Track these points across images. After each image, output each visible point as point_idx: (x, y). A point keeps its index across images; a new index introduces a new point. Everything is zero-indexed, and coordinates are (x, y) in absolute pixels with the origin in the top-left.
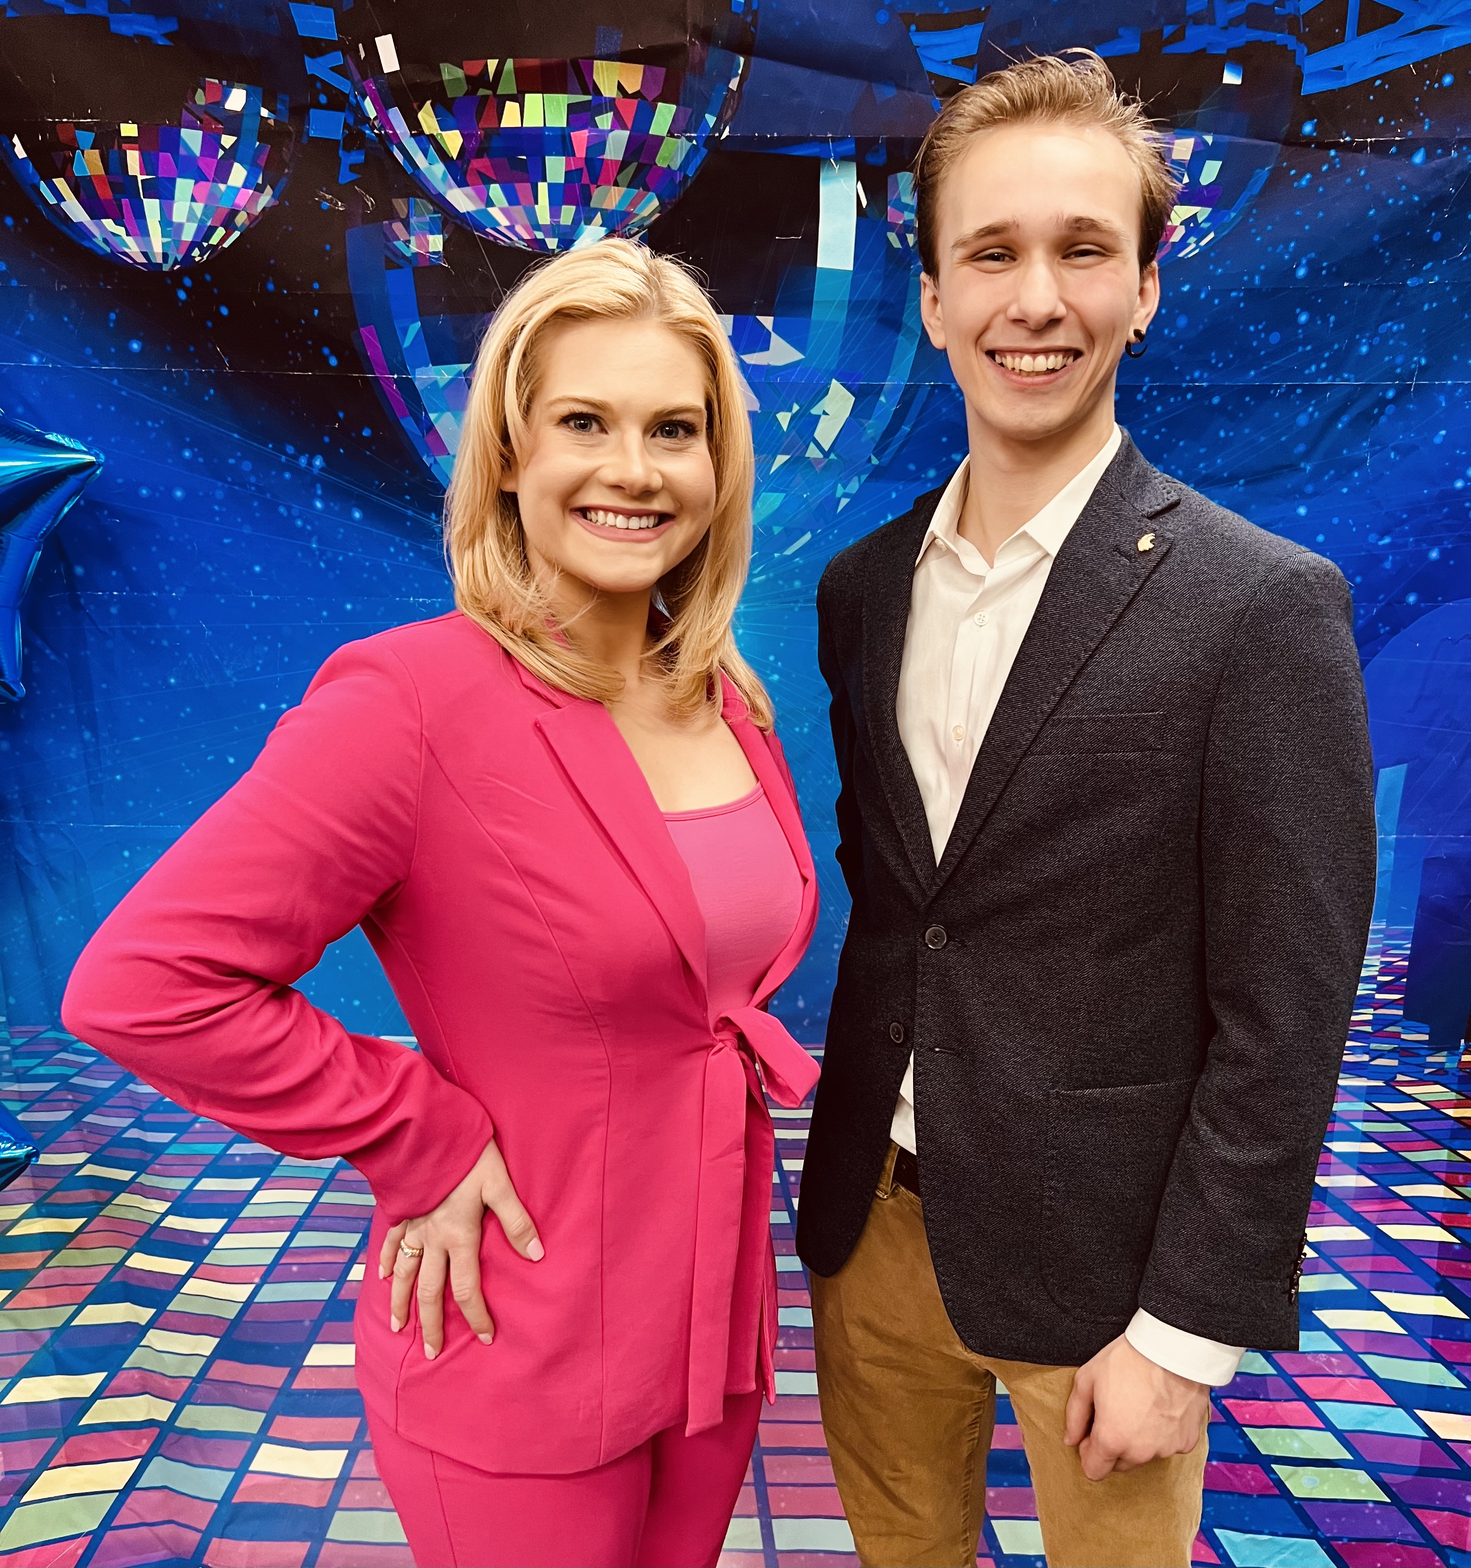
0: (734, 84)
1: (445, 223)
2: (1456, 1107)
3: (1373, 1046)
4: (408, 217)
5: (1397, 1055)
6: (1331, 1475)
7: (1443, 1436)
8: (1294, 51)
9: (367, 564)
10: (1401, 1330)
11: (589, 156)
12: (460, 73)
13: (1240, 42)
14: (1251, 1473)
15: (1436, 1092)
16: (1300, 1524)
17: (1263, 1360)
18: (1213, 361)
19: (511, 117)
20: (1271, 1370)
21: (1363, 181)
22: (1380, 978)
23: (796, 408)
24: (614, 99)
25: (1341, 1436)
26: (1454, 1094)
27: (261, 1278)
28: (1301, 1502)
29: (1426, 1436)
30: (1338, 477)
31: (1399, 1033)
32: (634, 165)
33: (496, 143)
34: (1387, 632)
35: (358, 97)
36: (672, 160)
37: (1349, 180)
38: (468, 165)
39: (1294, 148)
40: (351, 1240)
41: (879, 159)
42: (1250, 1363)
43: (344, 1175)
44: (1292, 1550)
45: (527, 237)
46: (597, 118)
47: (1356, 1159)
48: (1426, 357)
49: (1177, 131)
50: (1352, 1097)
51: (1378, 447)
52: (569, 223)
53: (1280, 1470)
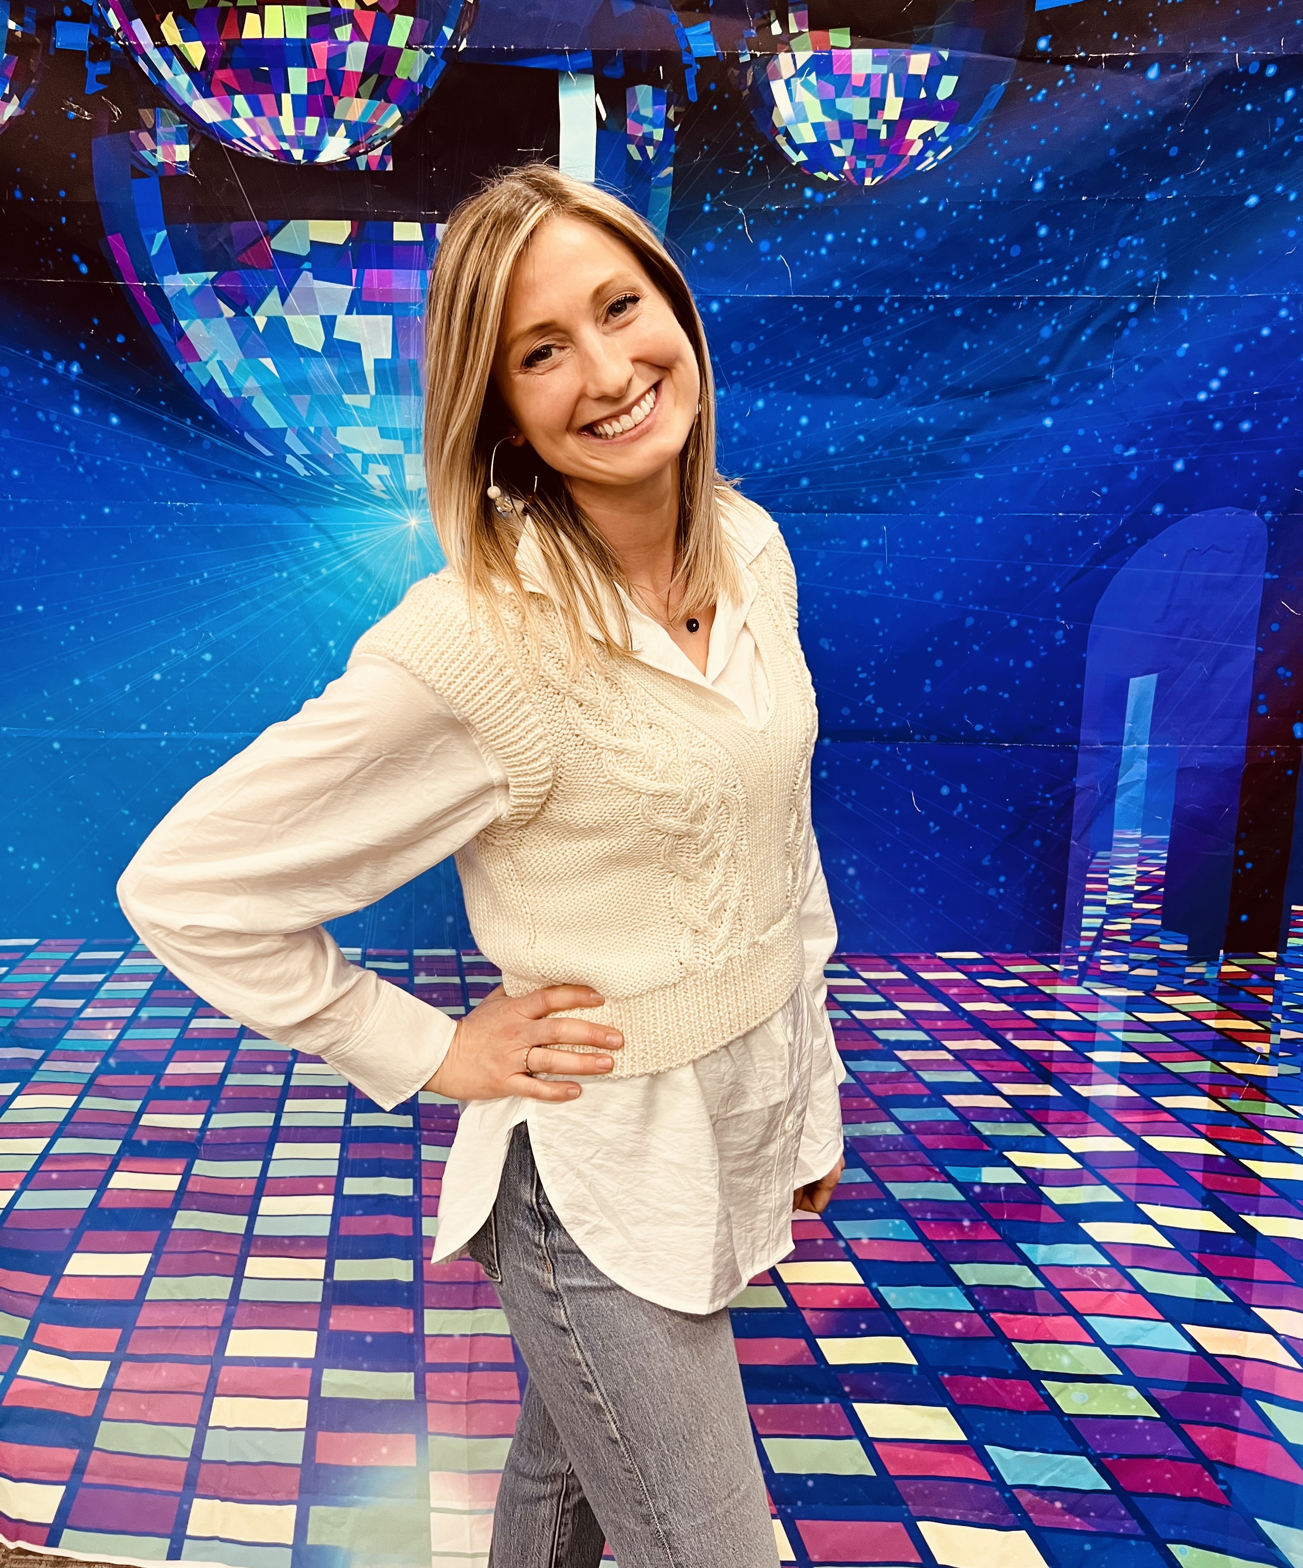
1: (192, 133)
2: (1218, 1016)
3: (1132, 956)
4: (154, 126)
5: (1155, 965)
6: (1101, 1391)
7: (1211, 1351)
9: (125, 469)
10: (1167, 1244)
11: (332, 67)
14: (1020, 1389)
15: (1196, 1002)
16: (1070, 1440)
17: (1031, 1273)
18: (954, 273)
19: (251, 29)
20: (1039, 1284)
21: (1098, 96)
22: (1137, 888)
24: (352, 11)
25: (1110, 1352)
26: (1215, 1005)
27: (21, 1184)
28: (1072, 1419)
29: (1194, 1350)
30: (1083, 389)
31: (1158, 943)
32: (375, 77)
33: (237, 54)
34: (1134, 543)
35: (102, 9)
36: (411, 71)
37: (1084, 95)
38: (212, 76)
39: (1029, 64)
40: (112, 1147)
41: (616, 72)
42: (1018, 1277)
43: (103, 1080)
44: (1061, 1467)
45: (273, 148)
46: (336, 30)
47: (1118, 1069)
48: (1167, 270)
49: (913, 46)
50: (1109, 1006)
51: (1122, 360)
52: (314, 134)
53: (1050, 1387)
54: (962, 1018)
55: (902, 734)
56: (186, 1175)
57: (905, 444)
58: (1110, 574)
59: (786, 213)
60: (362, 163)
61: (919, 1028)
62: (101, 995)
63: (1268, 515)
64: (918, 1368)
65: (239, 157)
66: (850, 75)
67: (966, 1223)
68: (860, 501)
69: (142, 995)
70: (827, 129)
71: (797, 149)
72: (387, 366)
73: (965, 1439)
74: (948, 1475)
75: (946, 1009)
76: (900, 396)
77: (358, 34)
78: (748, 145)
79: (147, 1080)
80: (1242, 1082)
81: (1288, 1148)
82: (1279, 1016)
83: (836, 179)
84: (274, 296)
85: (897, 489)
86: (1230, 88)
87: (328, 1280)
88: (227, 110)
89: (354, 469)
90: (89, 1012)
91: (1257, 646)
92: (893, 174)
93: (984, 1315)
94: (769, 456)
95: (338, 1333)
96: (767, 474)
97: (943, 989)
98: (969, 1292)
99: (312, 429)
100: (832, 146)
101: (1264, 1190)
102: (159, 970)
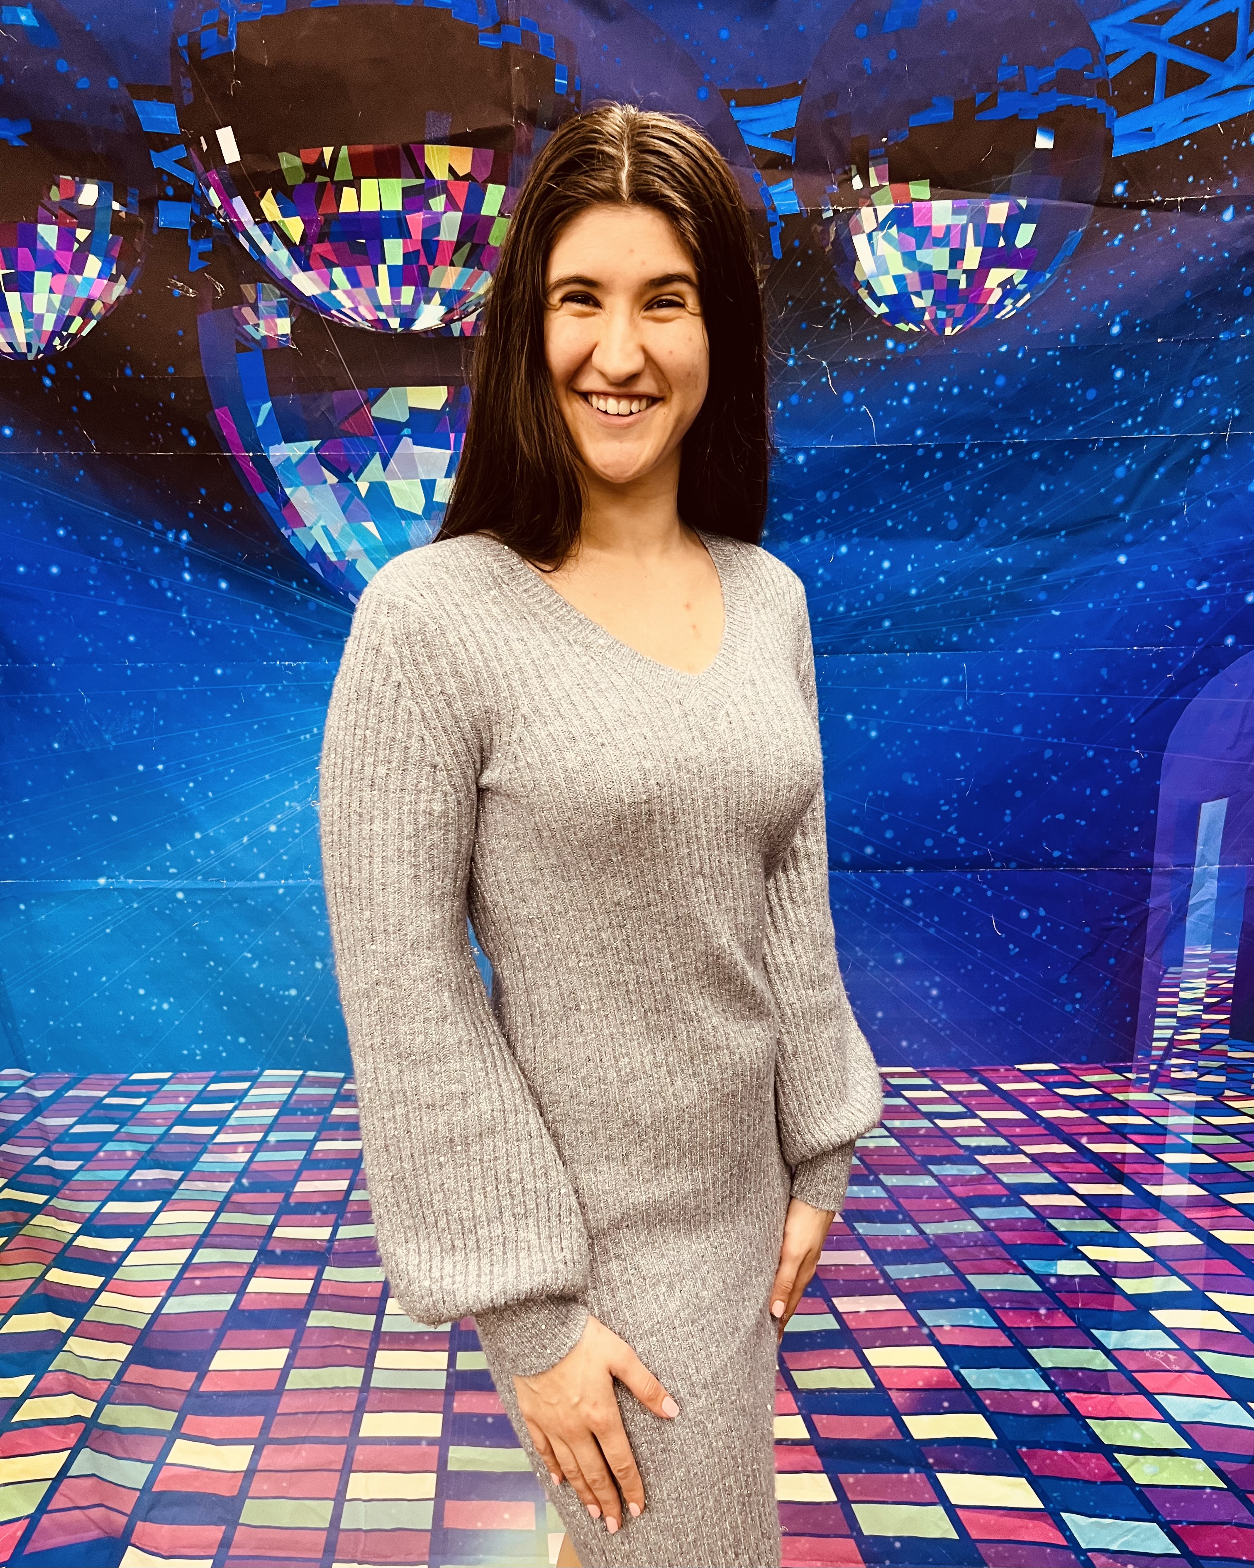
1: (292, 306)
3: (1201, 1063)
4: (256, 301)
5: (1224, 1071)
6: (1169, 1461)
8: (1104, 114)
9: (235, 631)
10: (1234, 1329)
11: (425, 238)
12: (297, 161)
13: (1052, 107)
14: (1094, 1463)
16: (1142, 1509)
17: (1104, 1357)
18: (1032, 418)
19: (348, 202)
20: (1111, 1366)
21: (1173, 239)
22: (1206, 1000)
24: (446, 182)
25: (1179, 1427)
27: (167, 1291)
28: (1142, 1488)
30: (1156, 526)
31: (1227, 1051)
32: (468, 245)
33: (336, 228)
34: (1205, 673)
35: (203, 188)
37: (1160, 239)
38: (311, 250)
39: (1106, 209)
40: (249, 1256)
42: (1091, 1360)
43: (237, 1197)
44: (1134, 1532)
45: (370, 318)
46: (430, 201)
47: (1188, 1170)
48: (1239, 408)
49: (991, 195)
50: (1180, 1111)
51: (1194, 497)
52: (409, 303)
53: (1123, 1459)
54: (1039, 1125)
55: (983, 862)
56: (318, 1280)
57: (985, 583)
58: (1185, 703)
59: (868, 364)
60: (456, 328)
61: (999, 1134)
62: (231, 1122)
64: (997, 1442)
65: (338, 328)
66: (930, 227)
67: (1043, 1311)
68: (941, 640)
69: (269, 1121)
70: (908, 281)
71: (878, 301)
73: (1042, 1506)
74: (1026, 1538)
75: (1025, 1117)
76: (979, 538)
77: (451, 205)
78: (831, 298)
79: (278, 1197)
83: (917, 330)
84: (376, 462)
85: (977, 629)
87: (451, 1370)
88: (325, 282)
90: (221, 1138)
92: (972, 323)
93: (1059, 1394)
94: (852, 600)
95: (462, 1415)
96: (851, 617)
97: (1021, 1098)
98: (1045, 1373)
100: (913, 297)
102: (284, 1098)
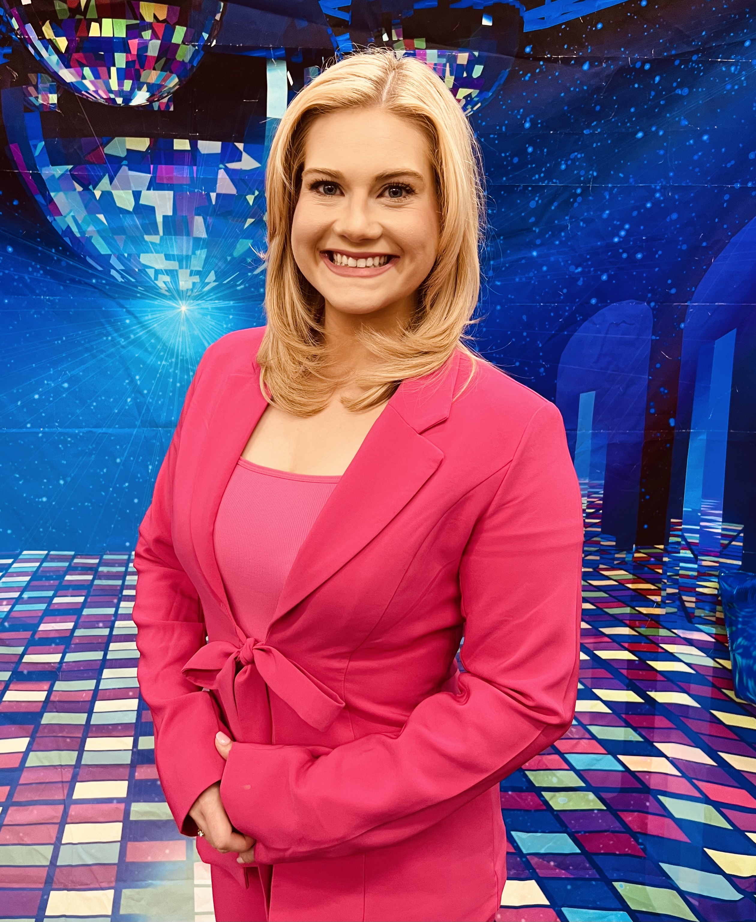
0: (218, 17)
1: (58, 87)
2: (633, 582)
4: (37, 83)
5: (598, 554)
6: (574, 796)
7: (632, 769)
8: (519, 9)
9: (16, 277)
10: (608, 711)
11: (139, 53)
12: (65, 6)
13: (491, 3)
14: (530, 799)
15: (621, 574)
16: (558, 825)
19: (94, 31)
21: (558, 78)
22: (588, 511)
23: (257, 193)
24: (152, 23)
25: (580, 774)
26: (631, 575)
28: (559, 813)
29: (624, 770)
30: (553, 236)
31: (600, 541)
32: (164, 59)
33: (86, 45)
34: (581, 319)
35: (9, 18)
36: (185, 56)
37: (550, 77)
38: (71, 57)
39: (521, 60)
40: (5, 676)
41: (298, 59)
43: (2, 635)
44: (554, 840)
45: (105, 97)
46: (143, 33)
48: (596, 172)
49: (459, 49)
51: (574, 220)
52: (129, 90)
53: (547, 795)
56: (50, 691)
58: (569, 336)
60: (156, 106)
63: (653, 304)
65: (86, 102)
69: (24, 584)
72: (170, 219)
77: (155, 36)
79: (27, 635)
80: (647, 618)
81: (672, 654)
82: (666, 581)
84: (106, 180)
86: (626, 76)
87: (135, 750)
88: (79, 75)
89: (150, 278)
91: (649, 376)
95: (141, 780)
99: (126, 255)
101: (660, 677)
102: (35, 569)
